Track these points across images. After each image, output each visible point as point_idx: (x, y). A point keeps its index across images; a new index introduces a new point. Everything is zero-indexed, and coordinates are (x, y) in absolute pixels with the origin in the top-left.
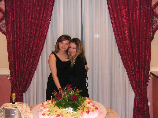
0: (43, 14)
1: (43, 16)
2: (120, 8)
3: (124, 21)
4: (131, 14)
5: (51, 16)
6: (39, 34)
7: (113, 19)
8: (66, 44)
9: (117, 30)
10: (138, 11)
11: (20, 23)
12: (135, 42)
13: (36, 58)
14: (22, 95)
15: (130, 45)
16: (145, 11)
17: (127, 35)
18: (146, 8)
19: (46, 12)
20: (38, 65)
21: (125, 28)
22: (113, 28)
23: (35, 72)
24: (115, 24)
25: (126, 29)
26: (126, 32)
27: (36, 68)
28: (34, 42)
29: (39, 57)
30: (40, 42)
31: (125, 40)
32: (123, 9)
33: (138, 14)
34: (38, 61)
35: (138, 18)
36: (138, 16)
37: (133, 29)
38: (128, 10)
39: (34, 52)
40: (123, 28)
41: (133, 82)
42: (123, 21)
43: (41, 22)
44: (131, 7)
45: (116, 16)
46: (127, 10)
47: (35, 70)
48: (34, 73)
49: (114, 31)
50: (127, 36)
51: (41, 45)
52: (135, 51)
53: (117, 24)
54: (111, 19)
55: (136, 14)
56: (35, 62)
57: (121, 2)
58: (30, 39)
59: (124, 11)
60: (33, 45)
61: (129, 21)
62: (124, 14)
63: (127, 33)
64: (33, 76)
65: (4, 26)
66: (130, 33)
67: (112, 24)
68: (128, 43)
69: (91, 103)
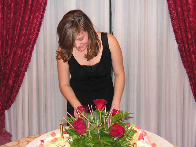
6: (32, 5)
13: (28, 48)
14: (3, 114)
20: (30, 61)
23: (26, 74)
27: (27, 66)
28: (23, 18)
29: (33, 47)
30: (33, 19)
34: (32, 55)
39: (23, 38)
47: (26, 70)
48: (24, 75)
51: (36, 25)
56: (26, 56)
58: (15, 14)
60: (21, 25)
64: (22, 81)
69: (145, 137)
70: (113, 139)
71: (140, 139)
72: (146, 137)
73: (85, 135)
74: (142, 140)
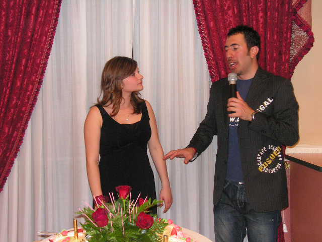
0: (37, 16)
1: (36, 20)
2: (222, 6)
5: (56, 20)
6: (26, 66)
7: (206, 31)
9: (214, 56)
10: (261, 14)
13: (19, 124)
16: (276, 14)
18: (278, 7)
19: (45, 11)
20: (22, 142)
22: (206, 51)
23: (16, 161)
24: (211, 42)
27: (18, 150)
28: (13, 83)
29: (27, 122)
30: (28, 85)
32: (229, 9)
33: (261, 22)
34: (24, 134)
35: (261, 30)
36: (261, 26)
38: (239, 11)
39: (12, 110)
43: (33, 35)
44: (247, 5)
45: (212, 24)
46: (236, 11)
47: (15, 156)
48: (12, 163)
49: (208, 60)
51: (31, 93)
53: (216, 42)
54: (200, 31)
55: (257, 21)
56: (17, 136)
59: (230, 12)
60: (10, 93)
62: (231, 19)
64: (9, 171)
67: (203, 42)
69: (178, 233)
70: (140, 232)
71: (172, 234)
72: (180, 232)
73: (106, 227)
74: (175, 236)
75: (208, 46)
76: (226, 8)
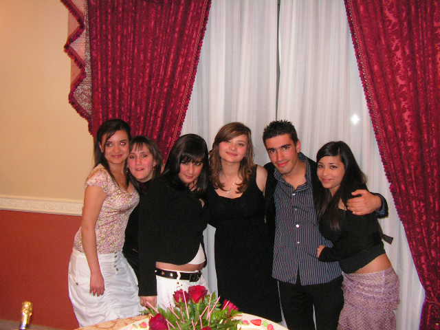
2: (388, 46)
3: (401, 82)
4: (421, 62)
7: (369, 77)
8: (240, 144)
9: (380, 107)
11: (120, 90)
12: (432, 143)
15: (415, 153)
17: (407, 124)
19: (184, 59)
21: (403, 103)
22: (368, 101)
24: (375, 91)
25: (406, 106)
26: (406, 115)
30: (167, 137)
31: (404, 139)
32: (397, 49)
37: (427, 105)
38: (412, 52)
40: (399, 104)
41: (423, 259)
42: (398, 83)
44: (421, 44)
45: (376, 68)
46: (407, 51)
49: (371, 112)
50: (409, 127)
52: (432, 170)
53: (381, 91)
54: (362, 76)
55: (435, 63)
57: (390, 27)
59: (399, 54)
61: (415, 83)
62: (400, 62)
63: (409, 116)
65: (85, 97)
66: (416, 118)
67: (366, 90)
68: (412, 147)
75: (372, 94)
76: (393, 48)
